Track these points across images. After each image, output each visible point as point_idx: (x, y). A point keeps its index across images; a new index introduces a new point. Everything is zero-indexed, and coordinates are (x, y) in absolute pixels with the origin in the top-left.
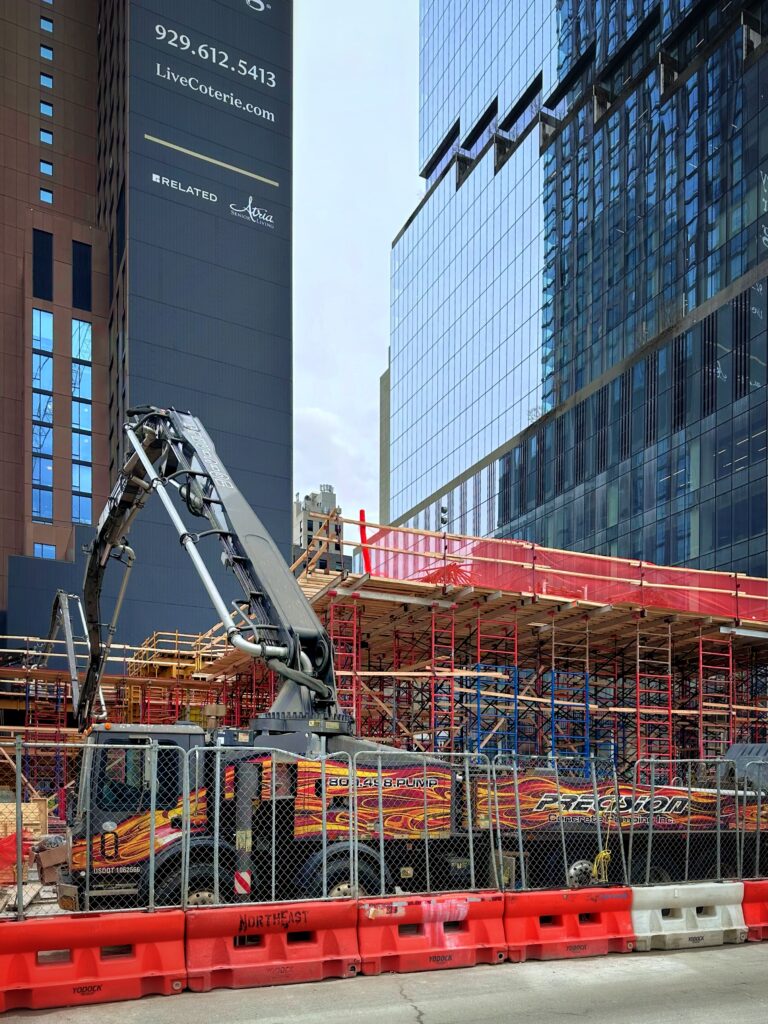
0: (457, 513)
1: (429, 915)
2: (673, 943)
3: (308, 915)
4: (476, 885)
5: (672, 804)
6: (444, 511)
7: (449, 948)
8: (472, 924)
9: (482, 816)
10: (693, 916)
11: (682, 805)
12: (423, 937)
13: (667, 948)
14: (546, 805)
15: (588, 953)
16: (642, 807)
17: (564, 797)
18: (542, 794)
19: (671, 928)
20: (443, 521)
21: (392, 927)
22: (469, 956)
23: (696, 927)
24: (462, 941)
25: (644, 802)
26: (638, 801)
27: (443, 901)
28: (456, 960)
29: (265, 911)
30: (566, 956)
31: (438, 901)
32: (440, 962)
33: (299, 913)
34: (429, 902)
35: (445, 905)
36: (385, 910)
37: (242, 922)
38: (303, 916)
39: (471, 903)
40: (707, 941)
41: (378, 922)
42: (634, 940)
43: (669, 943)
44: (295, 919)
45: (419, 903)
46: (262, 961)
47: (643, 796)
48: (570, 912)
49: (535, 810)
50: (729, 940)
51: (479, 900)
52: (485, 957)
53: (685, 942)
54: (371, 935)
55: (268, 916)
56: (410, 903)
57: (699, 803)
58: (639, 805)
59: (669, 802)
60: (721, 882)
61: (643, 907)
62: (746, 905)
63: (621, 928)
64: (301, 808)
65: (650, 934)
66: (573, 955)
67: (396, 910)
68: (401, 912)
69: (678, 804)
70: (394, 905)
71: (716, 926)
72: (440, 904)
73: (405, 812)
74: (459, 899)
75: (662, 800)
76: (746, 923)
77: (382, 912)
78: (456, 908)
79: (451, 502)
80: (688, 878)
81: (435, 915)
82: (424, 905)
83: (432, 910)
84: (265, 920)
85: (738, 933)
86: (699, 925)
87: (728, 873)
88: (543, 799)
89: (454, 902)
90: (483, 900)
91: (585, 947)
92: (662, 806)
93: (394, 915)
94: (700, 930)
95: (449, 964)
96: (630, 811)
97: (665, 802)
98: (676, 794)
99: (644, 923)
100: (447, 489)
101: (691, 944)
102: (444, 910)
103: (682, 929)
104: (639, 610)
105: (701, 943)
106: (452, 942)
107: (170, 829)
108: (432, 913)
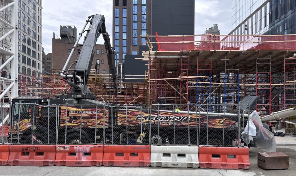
0: (250, 26)
1: (77, 151)
2: (165, 165)
3: (40, 148)
4: (96, 142)
5: (183, 118)
6: (246, 26)
7: (83, 161)
8: (92, 154)
9: (119, 122)
10: (176, 157)
11: (187, 119)
12: (75, 157)
13: (162, 166)
14: (139, 119)
15: (131, 165)
16: (172, 119)
17: (145, 116)
18: (138, 115)
19: (165, 160)
20: (246, 29)
21: (66, 153)
22: (88, 163)
23: (176, 160)
24: (87, 158)
25: (172, 118)
26: (170, 117)
27: (81, 147)
28: (84, 164)
29: (28, 146)
30: (123, 166)
31: (80, 147)
32: (79, 164)
33: (38, 147)
34: (77, 147)
35: (82, 148)
36: (63, 148)
37: (22, 149)
38: (39, 148)
39: (90, 148)
40: (179, 166)
41: (60, 151)
42: (150, 163)
43: (163, 165)
44: (36, 149)
45: (73, 147)
46: (27, 159)
47: (172, 116)
48: (127, 152)
49: (135, 120)
50: (190, 166)
51: (94, 147)
52: (94, 164)
53: (170, 165)
54: (59, 155)
55: (29, 148)
56: (71, 147)
57: (193, 118)
58: (171, 119)
59: (182, 118)
60: (190, 146)
61: (155, 152)
62: (200, 155)
63: (145, 158)
64: (62, 119)
65: (156, 161)
66: (125, 166)
67: (66, 148)
68: (68, 149)
69: (185, 118)
70: (66, 147)
71: (185, 161)
72: (80, 148)
73: (94, 120)
74: (87, 146)
75: (180, 117)
76: (199, 161)
77: (62, 149)
78: (85, 149)
79: (248, 23)
80: (175, 144)
81: (79, 150)
82: (75, 148)
83: (77, 149)
84: (28, 149)
85: (194, 165)
86: (177, 160)
87: (194, 143)
88: (138, 117)
89: (85, 147)
90: (95, 147)
91: (130, 164)
92: (179, 119)
93: (65, 150)
94: (177, 162)
95: (82, 165)
96: (167, 120)
97: (180, 118)
98: (184, 115)
99: (154, 158)
100: (247, 19)
101: (173, 166)
102: (81, 149)
103: (170, 161)
104: (257, 51)
105: (177, 166)
106: (84, 159)
107: (30, 124)
108: (78, 150)
